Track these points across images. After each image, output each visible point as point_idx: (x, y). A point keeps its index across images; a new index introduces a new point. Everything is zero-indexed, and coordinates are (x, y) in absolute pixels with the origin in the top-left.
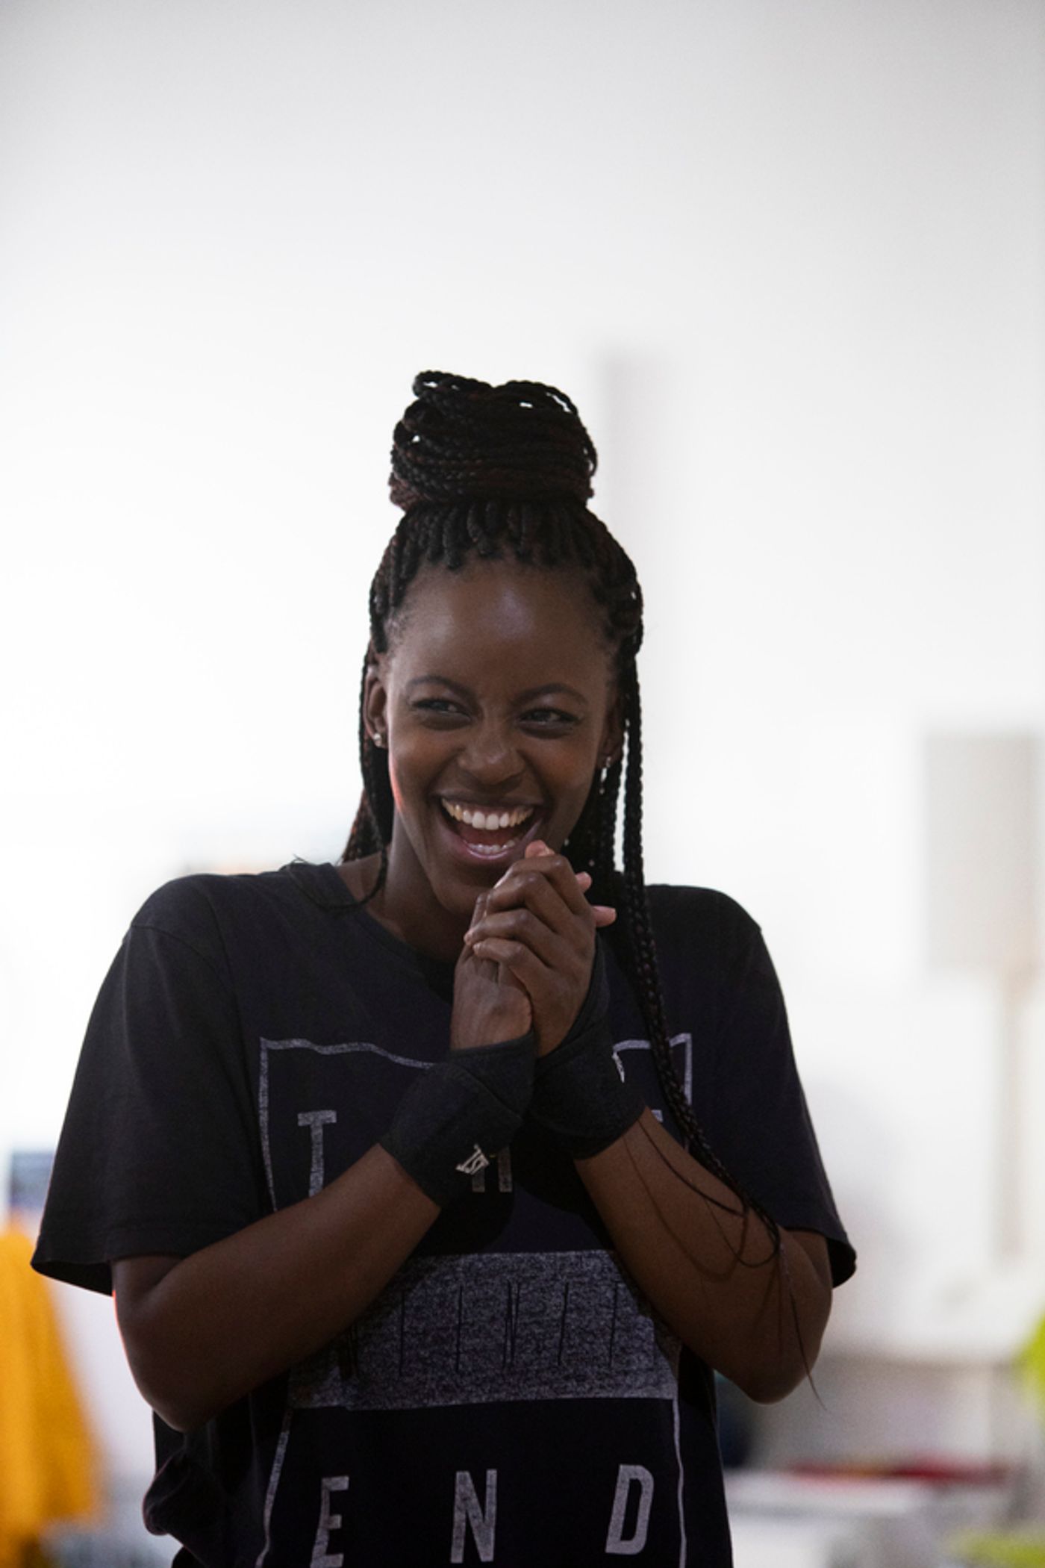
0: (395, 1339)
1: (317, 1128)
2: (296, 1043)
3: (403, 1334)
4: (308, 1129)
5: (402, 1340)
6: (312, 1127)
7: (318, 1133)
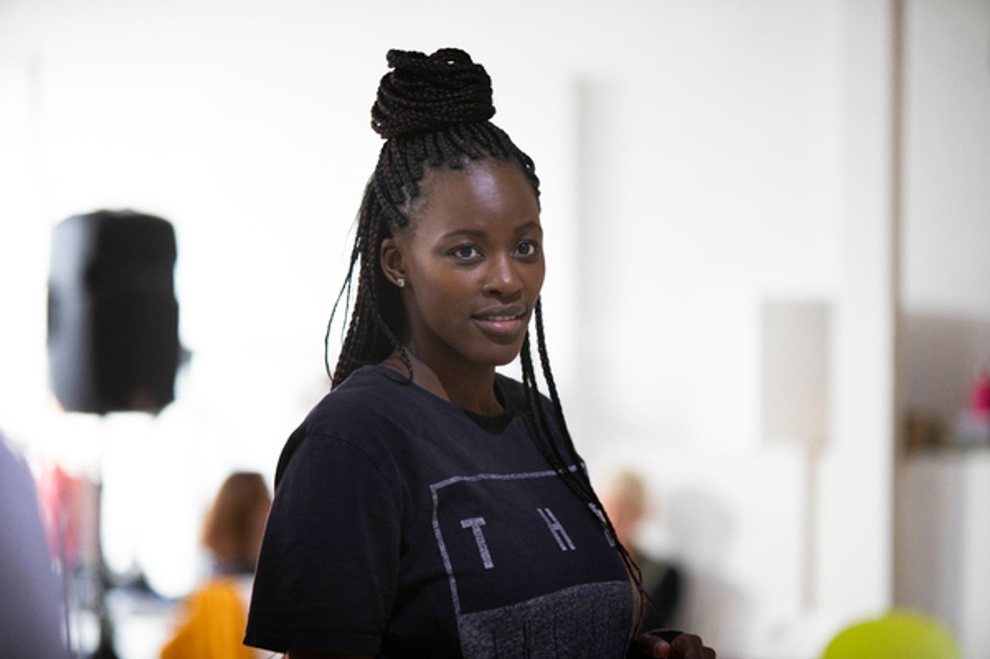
0: (551, 642)
1: (476, 527)
2: (453, 480)
3: (556, 639)
4: (470, 529)
5: (556, 643)
6: (473, 527)
7: (477, 531)
